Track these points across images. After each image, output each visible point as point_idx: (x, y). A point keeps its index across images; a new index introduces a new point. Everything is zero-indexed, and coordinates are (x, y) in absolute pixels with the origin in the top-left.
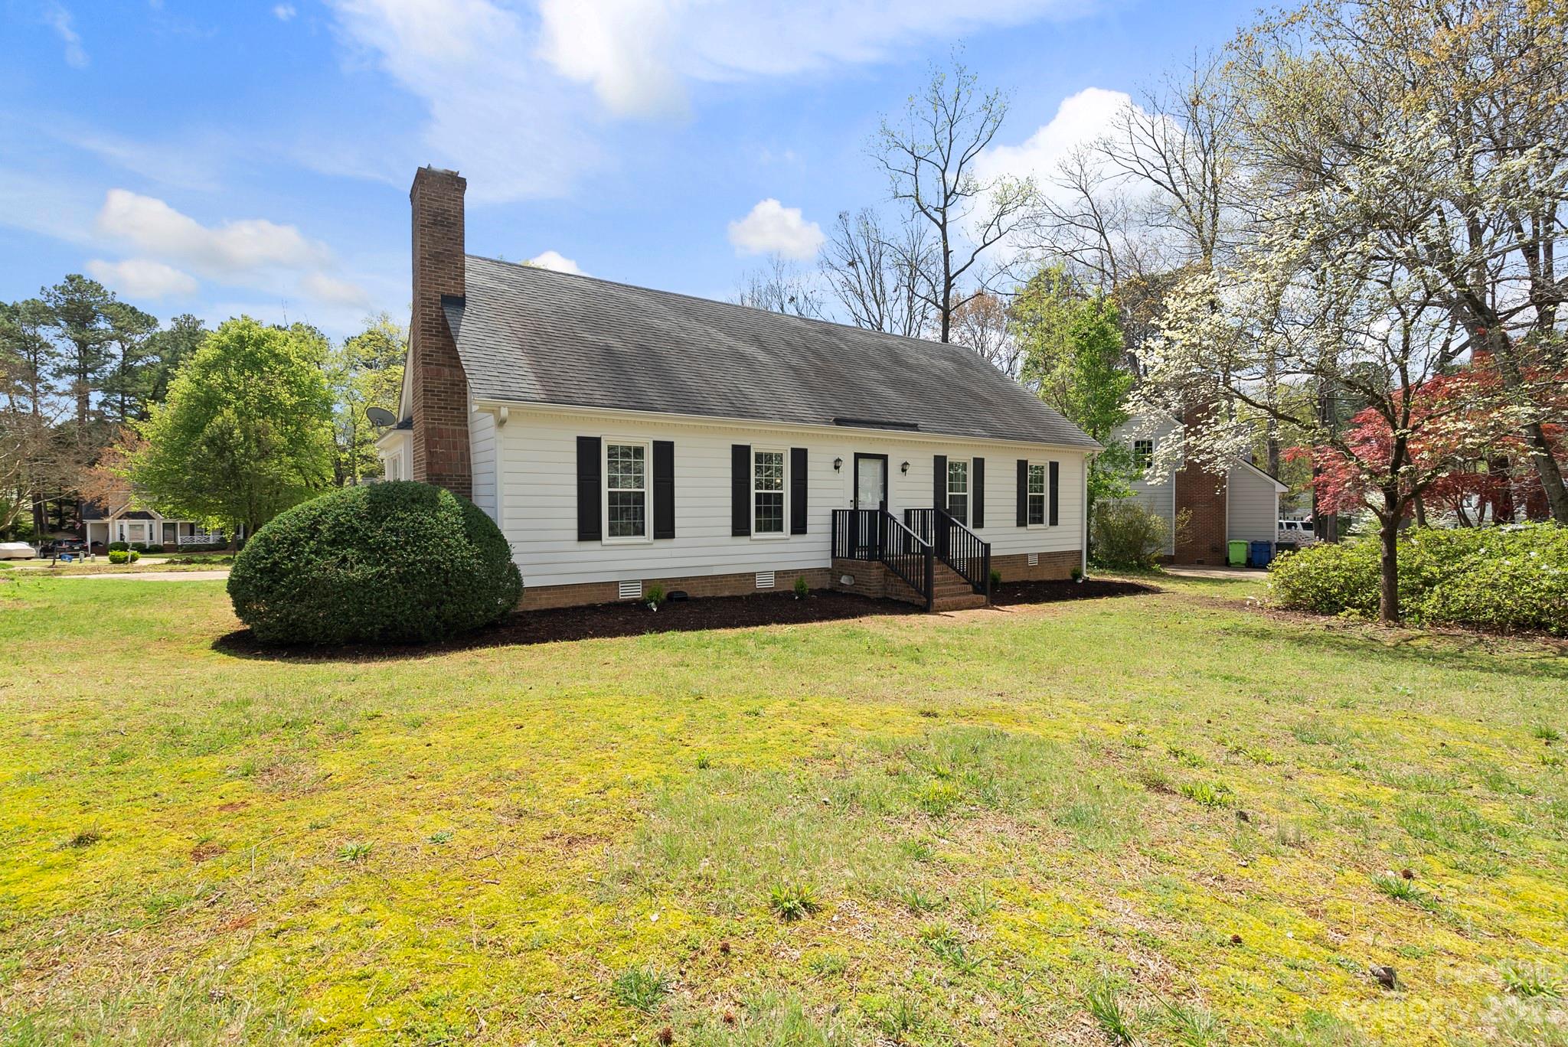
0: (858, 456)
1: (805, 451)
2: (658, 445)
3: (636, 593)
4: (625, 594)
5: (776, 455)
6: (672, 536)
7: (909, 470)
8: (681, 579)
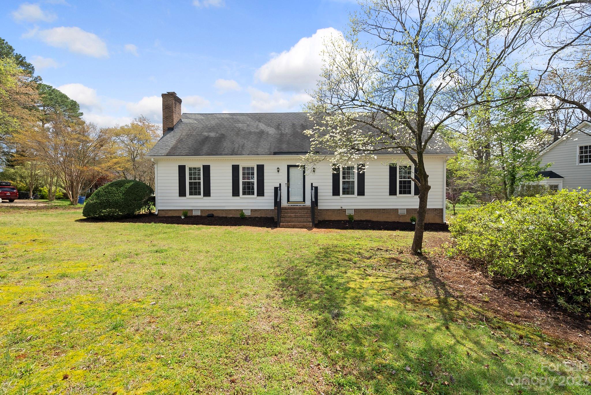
0: (289, 167)
1: (263, 166)
2: (204, 167)
3: (199, 213)
4: (195, 213)
5: (251, 168)
6: (210, 196)
7: (316, 170)
8: (214, 210)
